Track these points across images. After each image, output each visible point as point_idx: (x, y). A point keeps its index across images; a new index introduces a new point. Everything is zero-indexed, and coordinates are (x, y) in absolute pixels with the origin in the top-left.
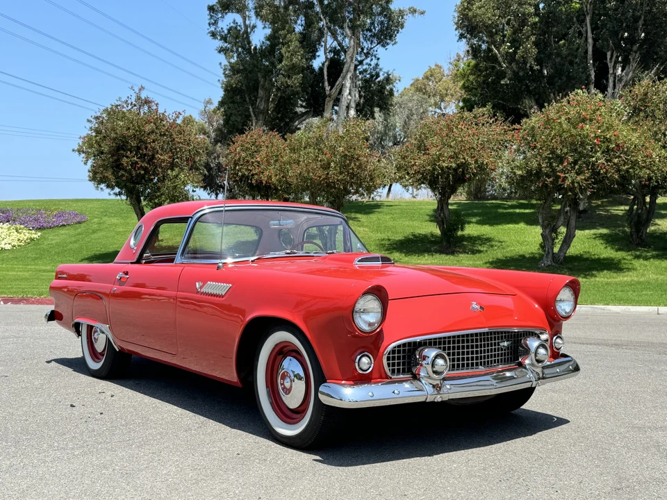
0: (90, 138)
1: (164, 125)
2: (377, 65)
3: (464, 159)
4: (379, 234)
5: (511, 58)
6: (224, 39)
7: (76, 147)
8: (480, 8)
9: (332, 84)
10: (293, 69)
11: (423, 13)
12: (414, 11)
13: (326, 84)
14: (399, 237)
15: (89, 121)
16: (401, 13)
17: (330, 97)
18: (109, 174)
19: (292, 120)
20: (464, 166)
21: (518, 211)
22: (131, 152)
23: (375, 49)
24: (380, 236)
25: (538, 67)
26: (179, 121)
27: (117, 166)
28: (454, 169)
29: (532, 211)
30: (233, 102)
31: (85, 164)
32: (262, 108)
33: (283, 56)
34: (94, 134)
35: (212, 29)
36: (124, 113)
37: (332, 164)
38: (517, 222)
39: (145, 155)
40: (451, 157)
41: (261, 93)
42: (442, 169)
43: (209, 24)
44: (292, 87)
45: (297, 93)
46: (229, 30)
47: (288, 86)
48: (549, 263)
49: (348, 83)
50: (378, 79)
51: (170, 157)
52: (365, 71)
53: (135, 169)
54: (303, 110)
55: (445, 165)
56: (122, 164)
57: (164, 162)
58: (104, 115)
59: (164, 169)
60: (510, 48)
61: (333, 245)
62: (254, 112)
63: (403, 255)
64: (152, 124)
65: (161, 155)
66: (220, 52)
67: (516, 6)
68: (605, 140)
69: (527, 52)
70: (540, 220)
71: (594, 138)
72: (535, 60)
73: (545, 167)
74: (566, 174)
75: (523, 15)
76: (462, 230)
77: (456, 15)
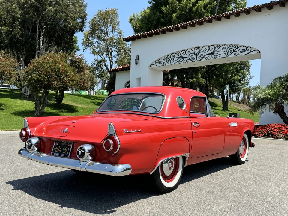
5: (8, 33)
21: (3, 93)
25: (21, 39)
29: (8, 93)
38: (7, 98)
48: (38, 114)
60: (10, 28)
67: (13, 13)
68: (66, 71)
69: (17, 32)
70: (35, 98)
71: (63, 70)
72: (20, 36)
73: (46, 78)
74: (53, 82)
75: (16, 17)
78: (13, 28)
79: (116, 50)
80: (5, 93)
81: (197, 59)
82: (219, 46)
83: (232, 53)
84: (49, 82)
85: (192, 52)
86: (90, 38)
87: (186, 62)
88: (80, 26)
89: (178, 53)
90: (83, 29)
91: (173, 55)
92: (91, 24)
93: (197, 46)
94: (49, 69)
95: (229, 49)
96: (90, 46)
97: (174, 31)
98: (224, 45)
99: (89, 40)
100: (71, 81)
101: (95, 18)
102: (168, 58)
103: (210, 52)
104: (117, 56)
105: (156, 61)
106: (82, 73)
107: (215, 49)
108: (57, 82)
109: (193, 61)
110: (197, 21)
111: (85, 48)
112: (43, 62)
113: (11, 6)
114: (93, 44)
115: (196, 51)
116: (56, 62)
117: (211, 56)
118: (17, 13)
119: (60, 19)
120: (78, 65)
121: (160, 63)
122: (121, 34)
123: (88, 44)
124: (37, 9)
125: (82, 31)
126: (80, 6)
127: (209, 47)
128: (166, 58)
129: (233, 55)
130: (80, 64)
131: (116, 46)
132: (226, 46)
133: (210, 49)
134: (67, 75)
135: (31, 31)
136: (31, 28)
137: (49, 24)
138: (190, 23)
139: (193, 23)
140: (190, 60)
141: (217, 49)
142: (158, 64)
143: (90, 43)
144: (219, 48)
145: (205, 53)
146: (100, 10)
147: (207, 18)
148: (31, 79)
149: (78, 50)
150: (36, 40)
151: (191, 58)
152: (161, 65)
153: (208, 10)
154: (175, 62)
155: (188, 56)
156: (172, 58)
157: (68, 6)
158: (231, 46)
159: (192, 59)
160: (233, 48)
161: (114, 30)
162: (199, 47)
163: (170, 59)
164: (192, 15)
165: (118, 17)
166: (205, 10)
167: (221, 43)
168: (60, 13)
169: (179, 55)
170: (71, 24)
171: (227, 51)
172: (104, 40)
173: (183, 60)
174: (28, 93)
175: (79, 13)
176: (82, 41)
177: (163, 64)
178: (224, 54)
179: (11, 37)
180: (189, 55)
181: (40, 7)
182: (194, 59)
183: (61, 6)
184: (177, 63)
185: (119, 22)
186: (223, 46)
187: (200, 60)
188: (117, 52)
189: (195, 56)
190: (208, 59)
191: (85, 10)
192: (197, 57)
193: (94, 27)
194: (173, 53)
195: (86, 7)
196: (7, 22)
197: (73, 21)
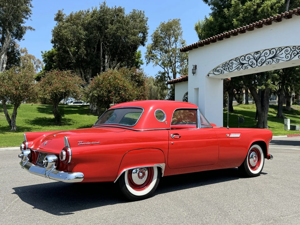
3: (69, 89)
5: (75, 53)
11: (34, 30)
12: (31, 28)
14: (32, 119)
16: (25, 27)
21: (73, 109)
25: (86, 58)
28: (64, 93)
29: (78, 109)
38: (75, 114)
40: (63, 88)
42: (60, 92)
55: (61, 91)
60: (76, 49)
63: (41, 126)
67: (78, 34)
68: (124, 86)
69: (82, 52)
70: (98, 113)
71: (121, 85)
72: (85, 55)
73: (105, 94)
74: (112, 97)
75: (81, 38)
76: (63, 116)
77: (52, 33)
78: (79, 48)
79: (179, 61)
80: (74, 109)
81: (257, 64)
82: (281, 49)
83: (295, 56)
84: (108, 97)
85: (251, 57)
86: (153, 52)
87: (246, 68)
88: (141, 40)
89: (236, 59)
90: (145, 43)
91: (231, 61)
92: (153, 37)
93: (257, 51)
94: (108, 85)
95: (292, 51)
96: (153, 59)
97: (231, 36)
98: (287, 47)
99: (152, 53)
100: (130, 95)
101: (157, 30)
102: (227, 65)
103: (271, 56)
104: (180, 67)
105: (214, 70)
106: (142, 87)
107: (276, 52)
108: (116, 97)
109: (253, 67)
110: (255, 24)
111: (148, 62)
112: (104, 78)
113: (77, 28)
114: (156, 56)
115: (256, 56)
116: (115, 78)
117: (273, 60)
118: (81, 34)
119: (121, 36)
120: (138, 79)
121: (218, 71)
122: (184, 44)
123: (151, 57)
124: (99, 29)
125: (144, 45)
126: (141, 21)
127: (270, 51)
128: (224, 65)
129: (297, 58)
130: (140, 78)
131: (179, 56)
132: (289, 49)
133: (271, 53)
134: (125, 90)
135: (96, 50)
136: (96, 47)
137: (111, 42)
138: (247, 27)
139: (251, 27)
140: (250, 65)
141: (278, 52)
142: (216, 73)
143: (153, 56)
144: (280, 51)
145: (265, 57)
146: (163, 22)
147: (265, 20)
148: (93, 96)
149: (142, 64)
150: (100, 59)
151: (250, 64)
152: (219, 73)
153: (275, 10)
154: (234, 69)
155: (247, 62)
156: (231, 65)
157: (128, 22)
158: (294, 47)
159: (252, 64)
160: (297, 50)
161: (177, 41)
162: (259, 52)
163: (229, 66)
164: (258, 16)
165: (180, 27)
166: (272, 10)
167: (283, 45)
168: (120, 30)
169: (238, 61)
170: (131, 40)
171: (290, 53)
172: (166, 52)
173: (242, 66)
174: (95, 108)
175: (140, 28)
176: (145, 54)
177: (221, 72)
178: (287, 58)
179: (78, 57)
180: (249, 61)
181: (102, 27)
182: (254, 65)
183: (121, 23)
184: (236, 70)
185: (182, 32)
186: (286, 49)
187: (261, 66)
188: (180, 62)
189: (255, 62)
190: (270, 63)
191: (147, 24)
192: (257, 62)
193: (157, 40)
194: (232, 60)
195: (147, 21)
196: (74, 43)
197: (133, 37)
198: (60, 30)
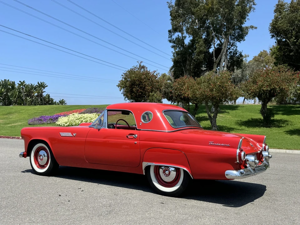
0: (122, 81)
1: (149, 76)
2: (236, 49)
3: (274, 86)
4: (236, 118)
6: (174, 42)
7: (118, 85)
8: (281, 24)
9: (216, 58)
10: (201, 52)
11: (256, 28)
12: (252, 27)
13: (214, 57)
14: (245, 120)
15: (122, 75)
16: (247, 28)
17: (215, 63)
18: (128, 95)
19: (200, 73)
20: (274, 89)
22: (137, 86)
23: (236, 43)
24: (236, 119)
26: (155, 74)
27: (132, 92)
28: (269, 91)
30: (177, 66)
31: (120, 91)
32: (188, 68)
33: (196, 48)
34: (124, 80)
35: (170, 39)
36: (135, 71)
37: (214, 89)
39: (142, 87)
40: (268, 86)
41: (188, 62)
42: (264, 91)
43: (169, 37)
44: (200, 59)
45: (202, 62)
46: (176, 39)
47: (198, 59)
49: (223, 57)
50: (237, 55)
51: (151, 88)
52: (231, 52)
53: (138, 92)
54: (205, 69)
55: (265, 89)
56: (133, 91)
57: (149, 90)
58: (128, 73)
59: (149, 93)
60: (294, 39)
61: (215, 123)
62: (185, 70)
63: (246, 127)
64: (145, 75)
65: (148, 87)
66: (172, 47)
67: (297, 22)
76: (273, 117)
77: (270, 27)
198: (276, 22)
